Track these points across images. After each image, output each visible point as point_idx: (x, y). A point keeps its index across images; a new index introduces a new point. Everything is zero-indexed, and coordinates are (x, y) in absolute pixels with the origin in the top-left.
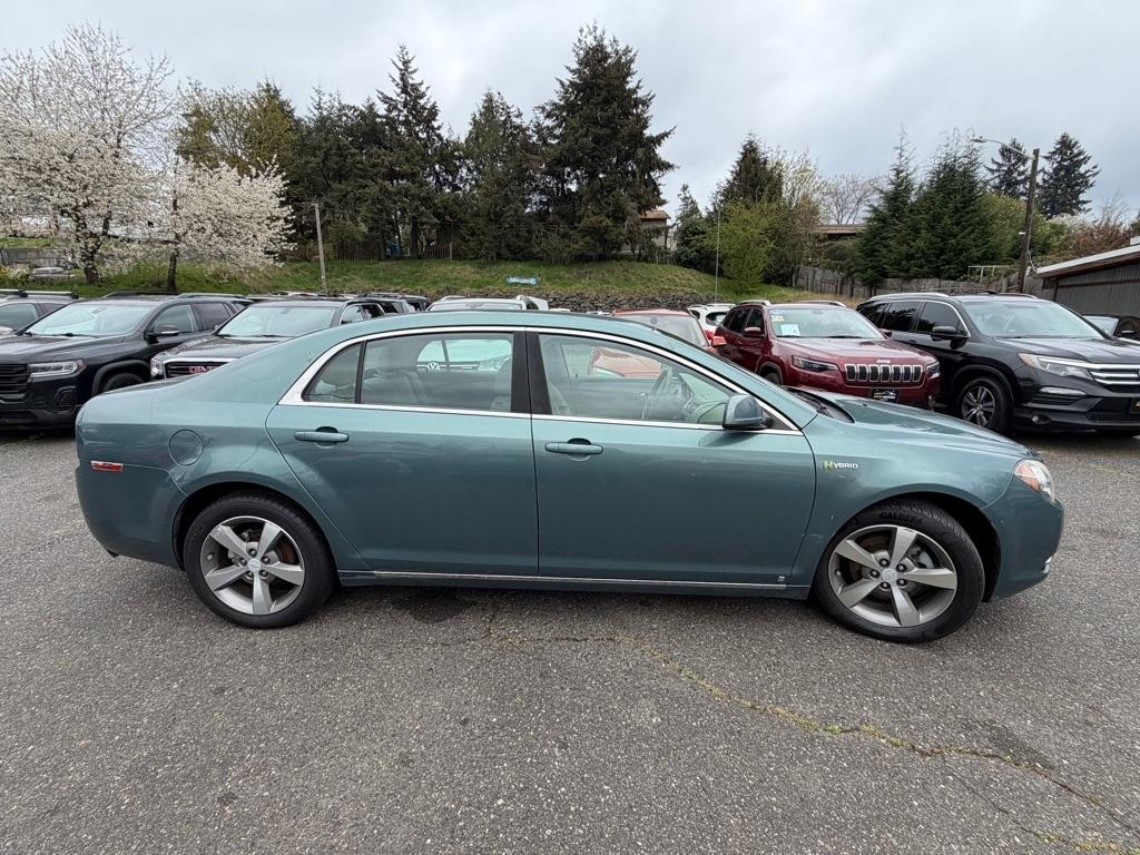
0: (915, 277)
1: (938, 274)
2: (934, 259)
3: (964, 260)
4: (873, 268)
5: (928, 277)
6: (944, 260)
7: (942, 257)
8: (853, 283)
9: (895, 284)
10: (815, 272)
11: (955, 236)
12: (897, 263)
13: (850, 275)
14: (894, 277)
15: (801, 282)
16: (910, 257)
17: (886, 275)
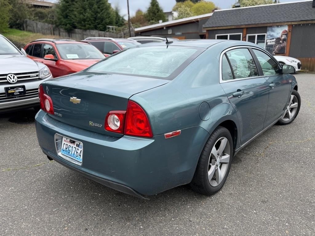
0: (89, 29)
1: (96, 28)
2: (94, 22)
3: (104, 23)
4: (69, 24)
5: (93, 29)
6: (97, 23)
7: (97, 21)
8: (59, 30)
9: (80, 32)
10: (37, 24)
11: (99, 13)
12: (79, 22)
13: (57, 26)
14: (79, 28)
15: (29, 28)
16: (84, 20)
17: (75, 27)
